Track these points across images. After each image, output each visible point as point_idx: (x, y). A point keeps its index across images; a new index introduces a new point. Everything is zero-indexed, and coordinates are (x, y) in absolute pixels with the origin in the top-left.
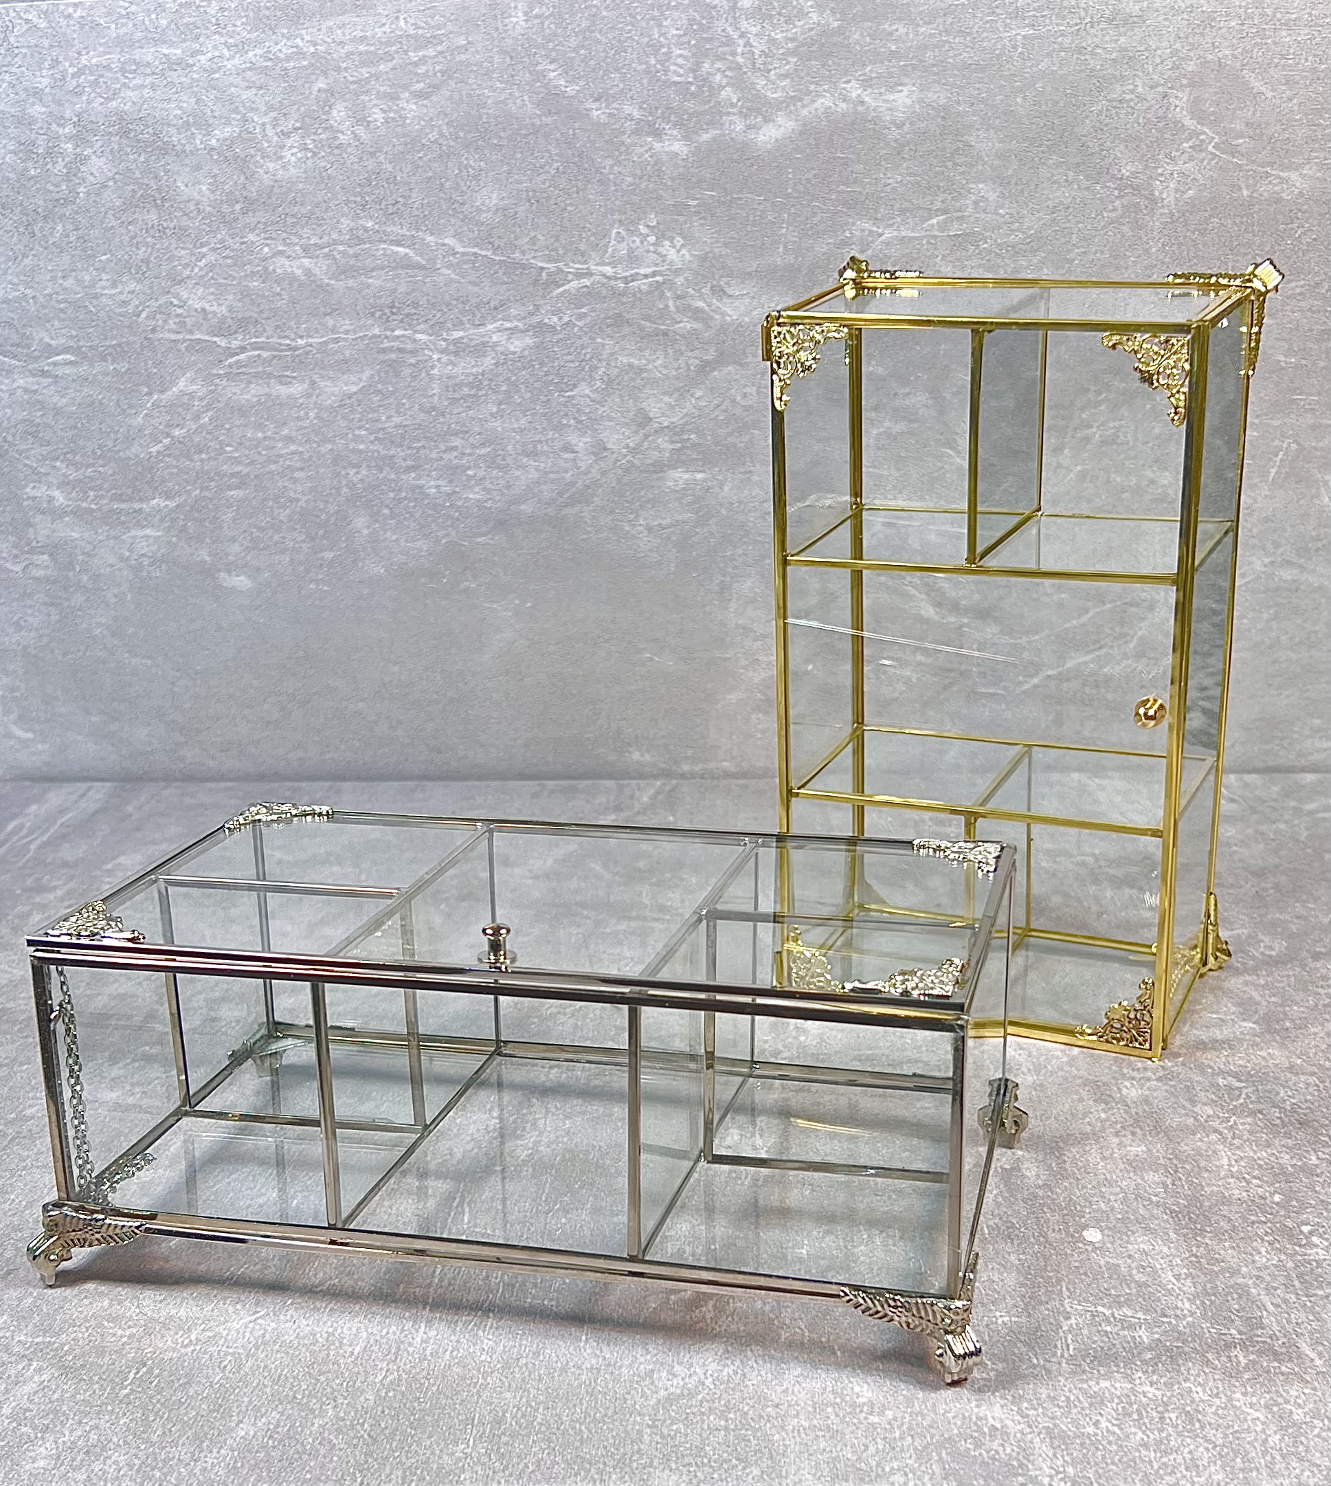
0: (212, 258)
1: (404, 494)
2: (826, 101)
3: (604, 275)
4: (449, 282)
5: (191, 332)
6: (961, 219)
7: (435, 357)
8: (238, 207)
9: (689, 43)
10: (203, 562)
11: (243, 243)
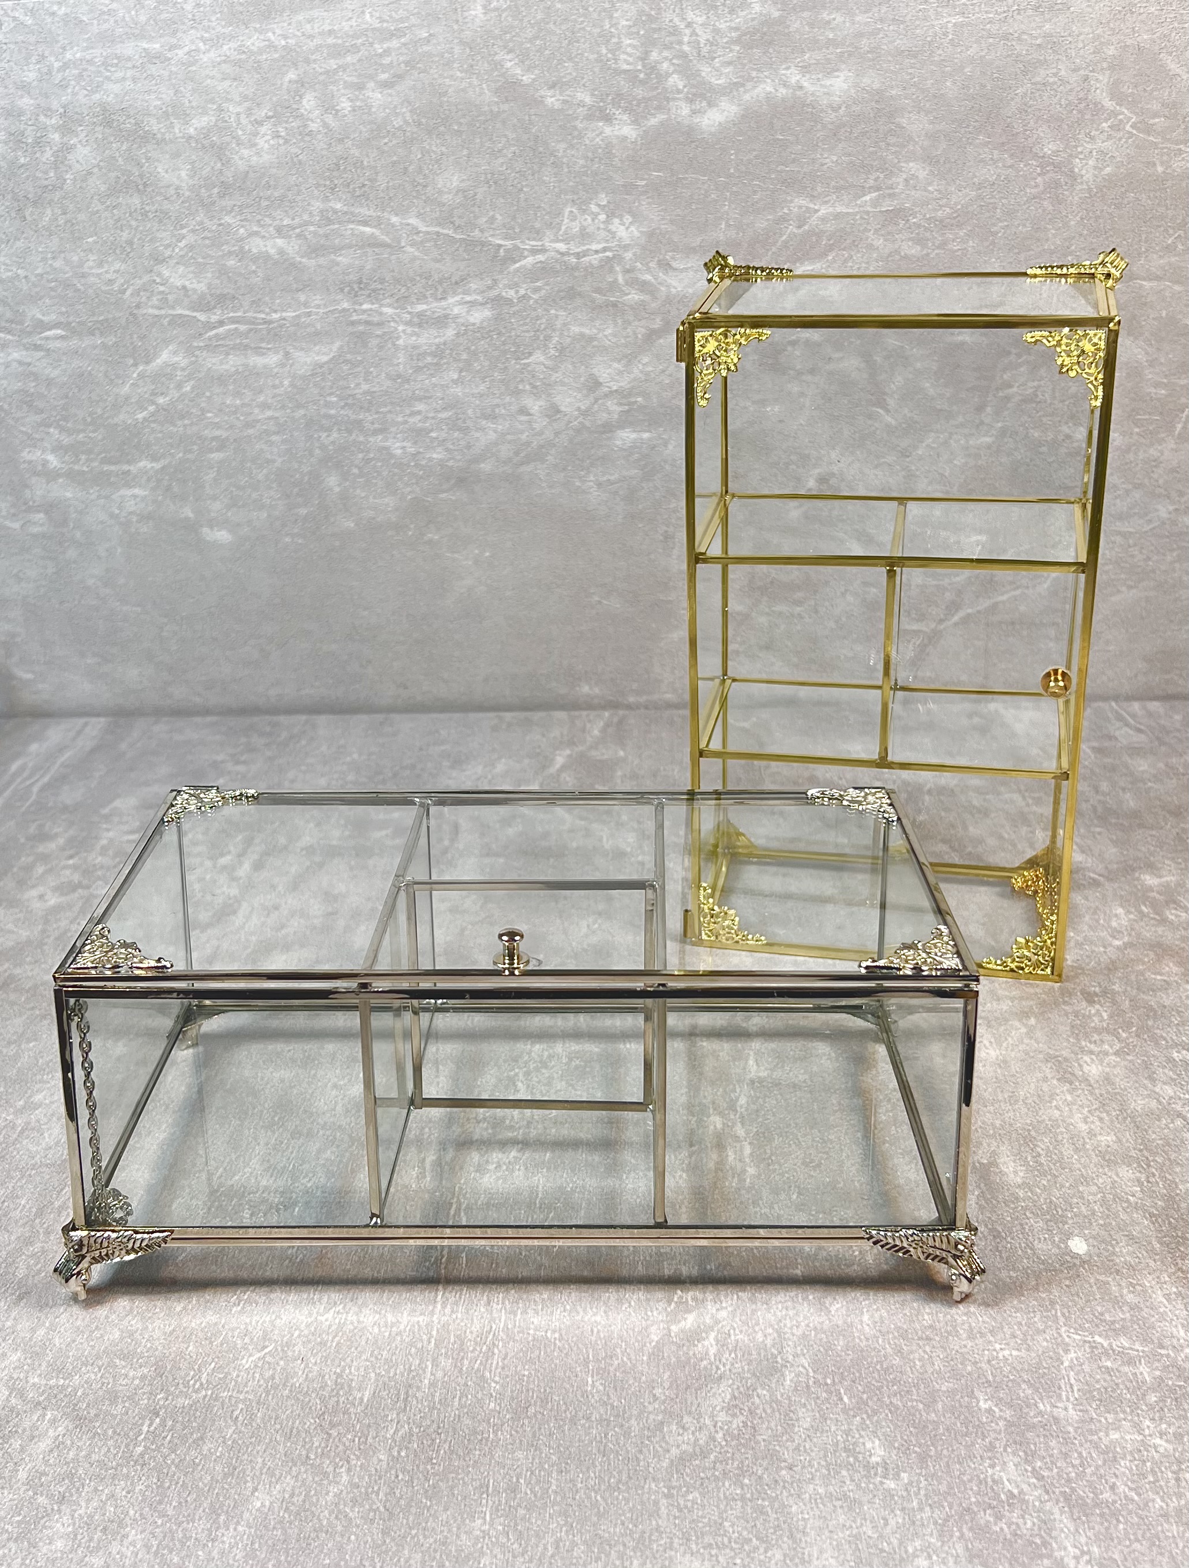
0: (191, 239)
1: (372, 455)
2: (767, 87)
3: (557, 251)
4: (414, 259)
5: (172, 307)
6: (892, 196)
7: (401, 328)
8: (216, 190)
9: (638, 33)
10: (187, 519)
11: (220, 225)
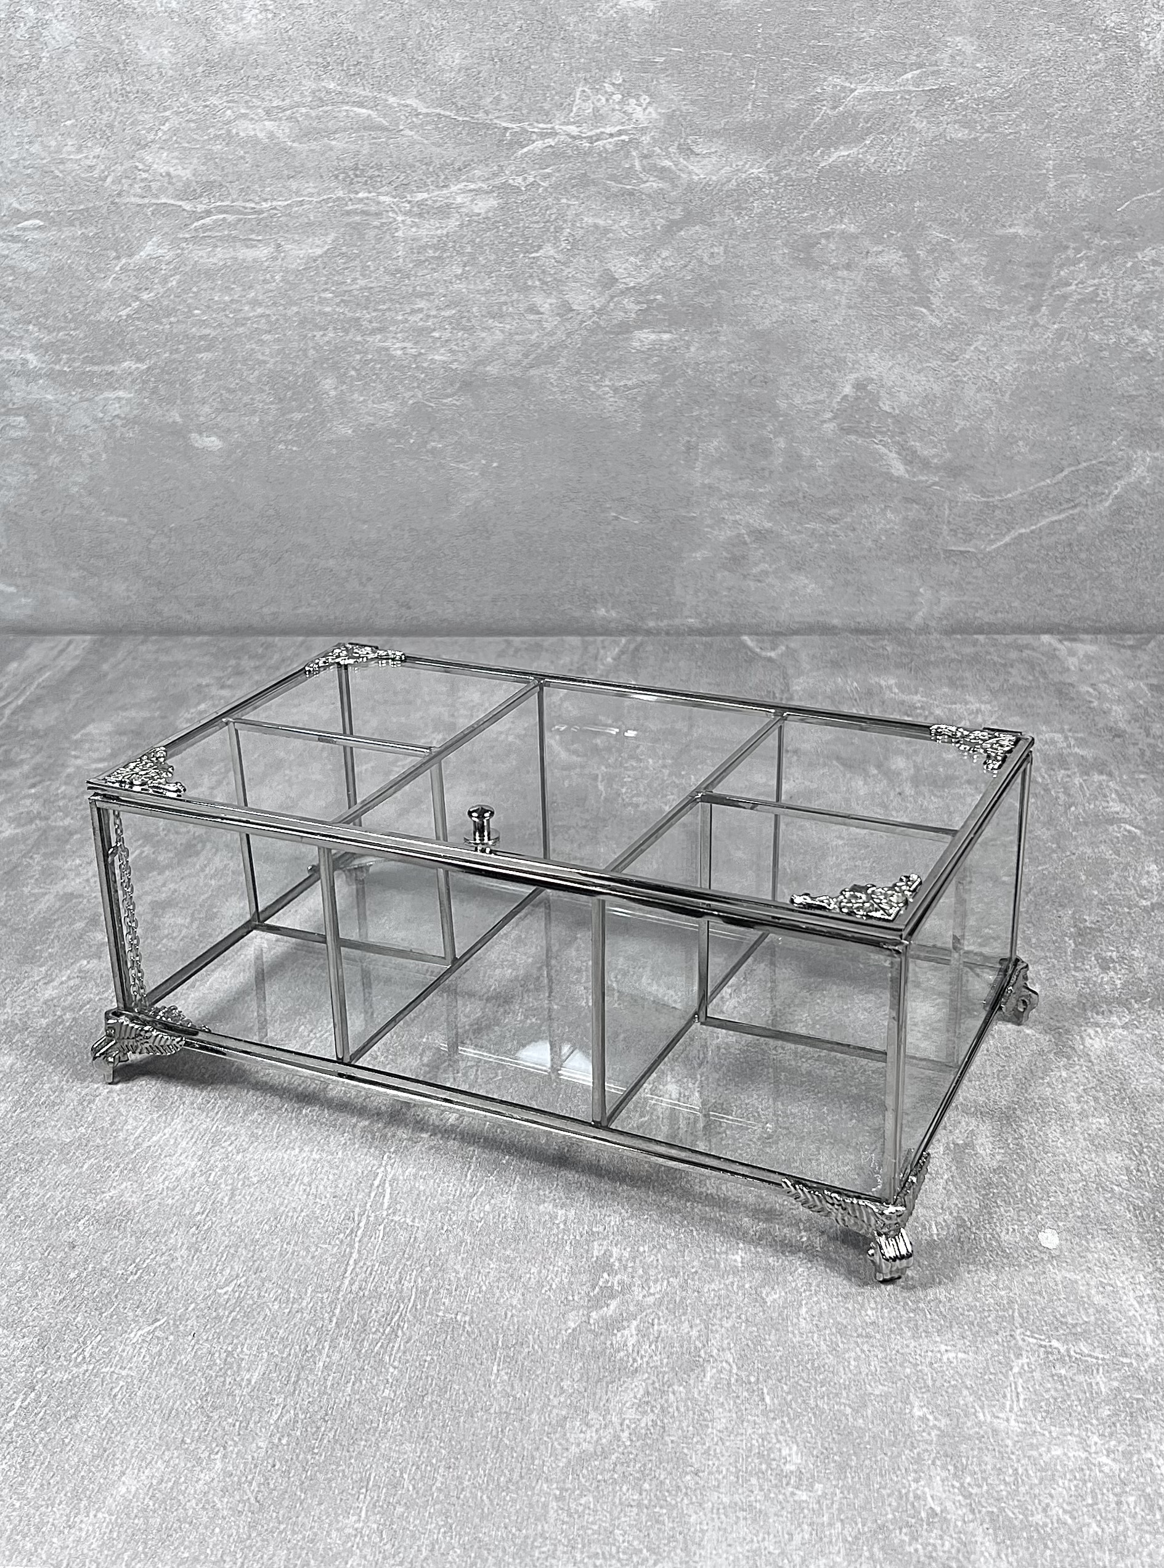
0: (175, 121)
1: (370, 356)
3: (569, 135)
4: (412, 144)
5: (157, 197)
6: (936, 73)
7: (400, 218)
10: (174, 423)
11: (206, 106)
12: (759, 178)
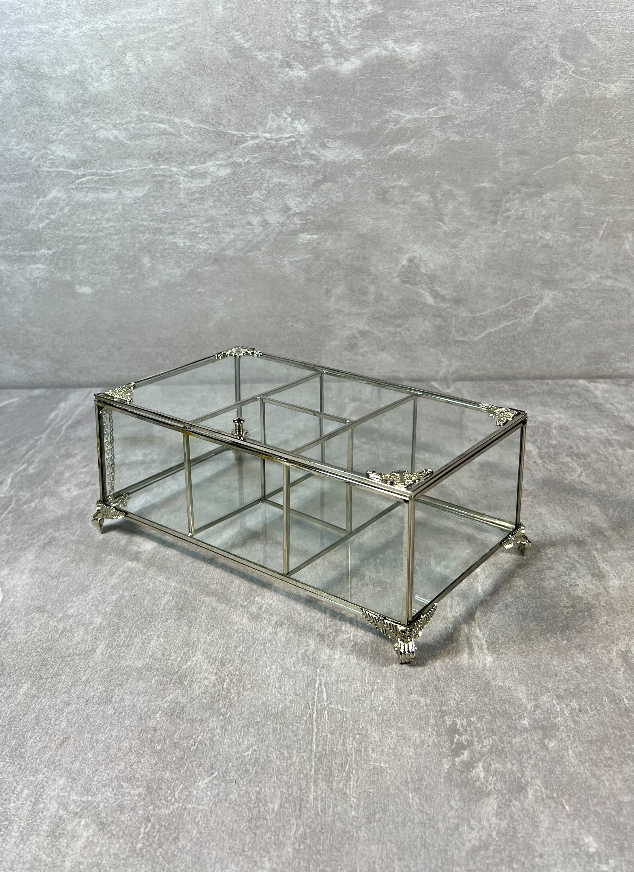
0: (67, 130)
1: (167, 246)
2: (375, 51)
3: (265, 138)
4: (187, 142)
5: (57, 167)
6: (444, 109)
7: (181, 178)
8: (80, 105)
9: (306, 21)
10: (67, 280)
11: (83, 123)
12: (359, 160)
